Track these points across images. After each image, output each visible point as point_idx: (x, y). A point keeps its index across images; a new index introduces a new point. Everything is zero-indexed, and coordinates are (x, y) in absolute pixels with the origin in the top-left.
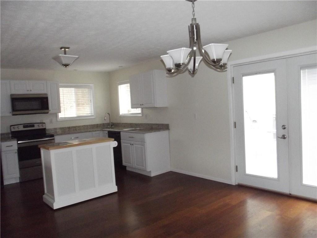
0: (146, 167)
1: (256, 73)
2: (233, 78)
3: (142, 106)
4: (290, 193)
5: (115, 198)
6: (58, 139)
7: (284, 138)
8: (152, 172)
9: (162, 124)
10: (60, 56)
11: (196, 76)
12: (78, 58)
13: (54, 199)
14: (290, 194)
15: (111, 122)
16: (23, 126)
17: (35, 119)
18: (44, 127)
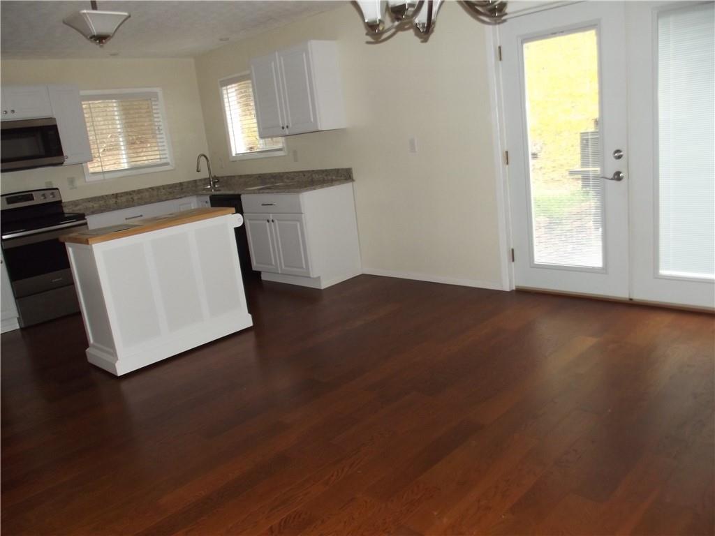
0: (308, 268)
1: (554, 33)
2: (500, 48)
3: (287, 132)
4: (631, 297)
5: (250, 342)
6: (94, 222)
7: (619, 179)
8: (321, 278)
9: (335, 170)
10: (84, 14)
11: (433, 37)
12: (129, 16)
13: (114, 354)
14: (631, 299)
15: (213, 175)
16: (7, 199)
17: (32, 180)
18: (57, 199)
